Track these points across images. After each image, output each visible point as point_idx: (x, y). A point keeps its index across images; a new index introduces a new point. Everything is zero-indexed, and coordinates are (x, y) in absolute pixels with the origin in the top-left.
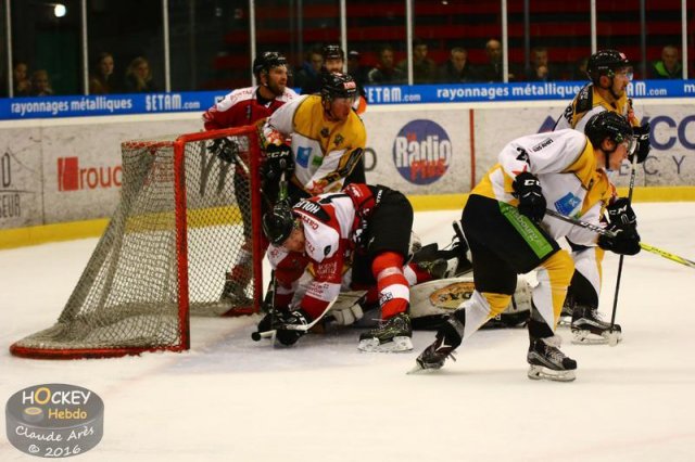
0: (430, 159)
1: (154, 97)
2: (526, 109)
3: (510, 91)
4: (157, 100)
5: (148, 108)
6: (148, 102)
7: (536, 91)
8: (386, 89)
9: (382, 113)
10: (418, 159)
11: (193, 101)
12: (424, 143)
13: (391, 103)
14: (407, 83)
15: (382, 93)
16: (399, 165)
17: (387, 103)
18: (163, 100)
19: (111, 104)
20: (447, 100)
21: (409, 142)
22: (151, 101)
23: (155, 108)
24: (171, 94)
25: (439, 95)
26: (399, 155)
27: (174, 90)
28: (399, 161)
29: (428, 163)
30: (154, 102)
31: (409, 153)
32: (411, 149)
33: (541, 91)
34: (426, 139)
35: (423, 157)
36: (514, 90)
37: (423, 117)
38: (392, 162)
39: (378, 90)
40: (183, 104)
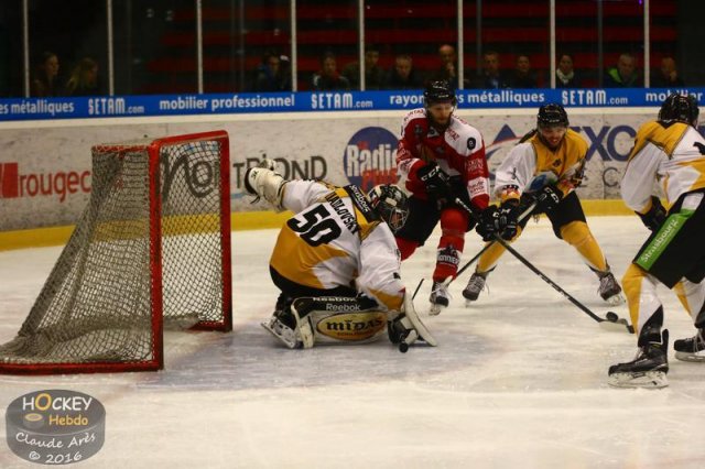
0: (382, 168)
1: (97, 100)
2: (482, 117)
3: (466, 98)
4: (100, 103)
5: (91, 112)
6: (91, 106)
7: (493, 98)
8: (337, 95)
9: (333, 120)
10: (369, 168)
11: (137, 105)
12: (376, 152)
13: (342, 109)
14: (359, 89)
15: (332, 99)
16: (350, 174)
17: (337, 110)
18: (106, 103)
19: (52, 108)
20: (400, 107)
21: (360, 151)
22: (94, 105)
23: (97, 113)
24: (114, 98)
25: (392, 102)
26: (350, 165)
27: (118, 94)
28: (350, 170)
29: (380, 173)
30: (97, 106)
31: (360, 162)
32: (362, 158)
33: (497, 98)
34: (378, 148)
35: (375, 166)
36: (469, 97)
37: (374, 124)
38: (343, 172)
39: (329, 96)
40: (126, 109)
